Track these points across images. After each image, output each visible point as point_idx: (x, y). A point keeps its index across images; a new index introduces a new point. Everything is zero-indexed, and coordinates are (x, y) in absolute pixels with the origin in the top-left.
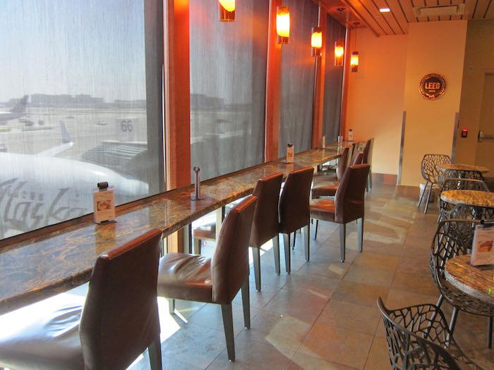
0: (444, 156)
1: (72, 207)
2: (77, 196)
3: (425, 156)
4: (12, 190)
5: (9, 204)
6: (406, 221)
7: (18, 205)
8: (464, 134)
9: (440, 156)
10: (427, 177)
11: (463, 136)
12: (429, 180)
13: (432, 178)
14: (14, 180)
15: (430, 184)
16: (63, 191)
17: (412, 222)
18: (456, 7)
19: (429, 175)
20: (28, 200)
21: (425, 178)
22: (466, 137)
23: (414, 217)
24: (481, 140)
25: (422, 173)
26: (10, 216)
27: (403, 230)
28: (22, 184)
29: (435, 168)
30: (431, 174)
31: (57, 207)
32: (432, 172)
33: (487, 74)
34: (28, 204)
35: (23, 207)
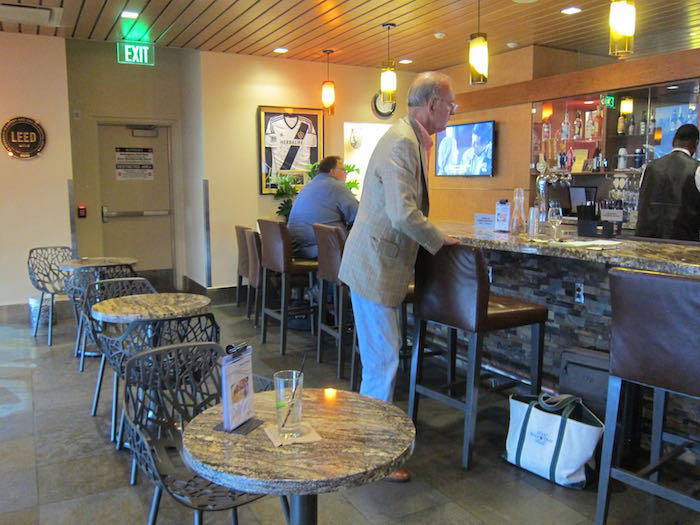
0: (63, 248)
3: (31, 251)
6: (22, 365)
8: (82, 213)
9: (55, 249)
10: (41, 286)
11: (80, 216)
12: (45, 290)
13: (49, 287)
15: (48, 296)
17: (34, 366)
18: (48, 12)
19: (43, 282)
21: (38, 287)
22: (84, 216)
23: (33, 356)
24: (105, 219)
25: (33, 280)
27: (23, 384)
29: (51, 269)
30: (46, 279)
32: (48, 275)
33: (100, 125)
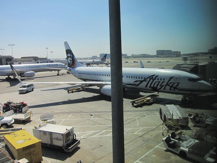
1: (175, 82)
2: (177, 79)
4: (154, 78)
5: (152, 82)
7: (156, 82)
14: (154, 75)
16: (171, 78)
20: (159, 80)
26: (152, 86)
28: (157, 76)
31: (169, 82)
34: (159, 82)
35: (157, 83)
